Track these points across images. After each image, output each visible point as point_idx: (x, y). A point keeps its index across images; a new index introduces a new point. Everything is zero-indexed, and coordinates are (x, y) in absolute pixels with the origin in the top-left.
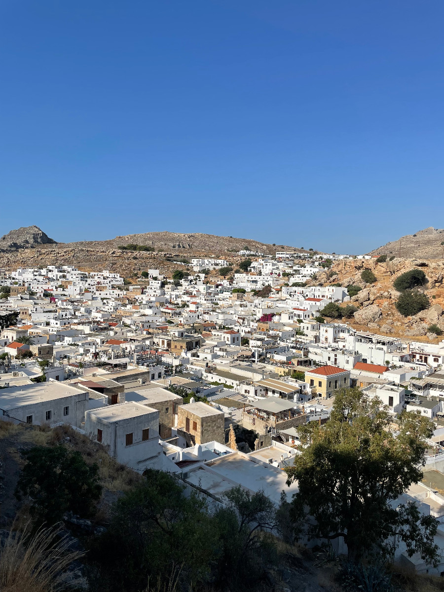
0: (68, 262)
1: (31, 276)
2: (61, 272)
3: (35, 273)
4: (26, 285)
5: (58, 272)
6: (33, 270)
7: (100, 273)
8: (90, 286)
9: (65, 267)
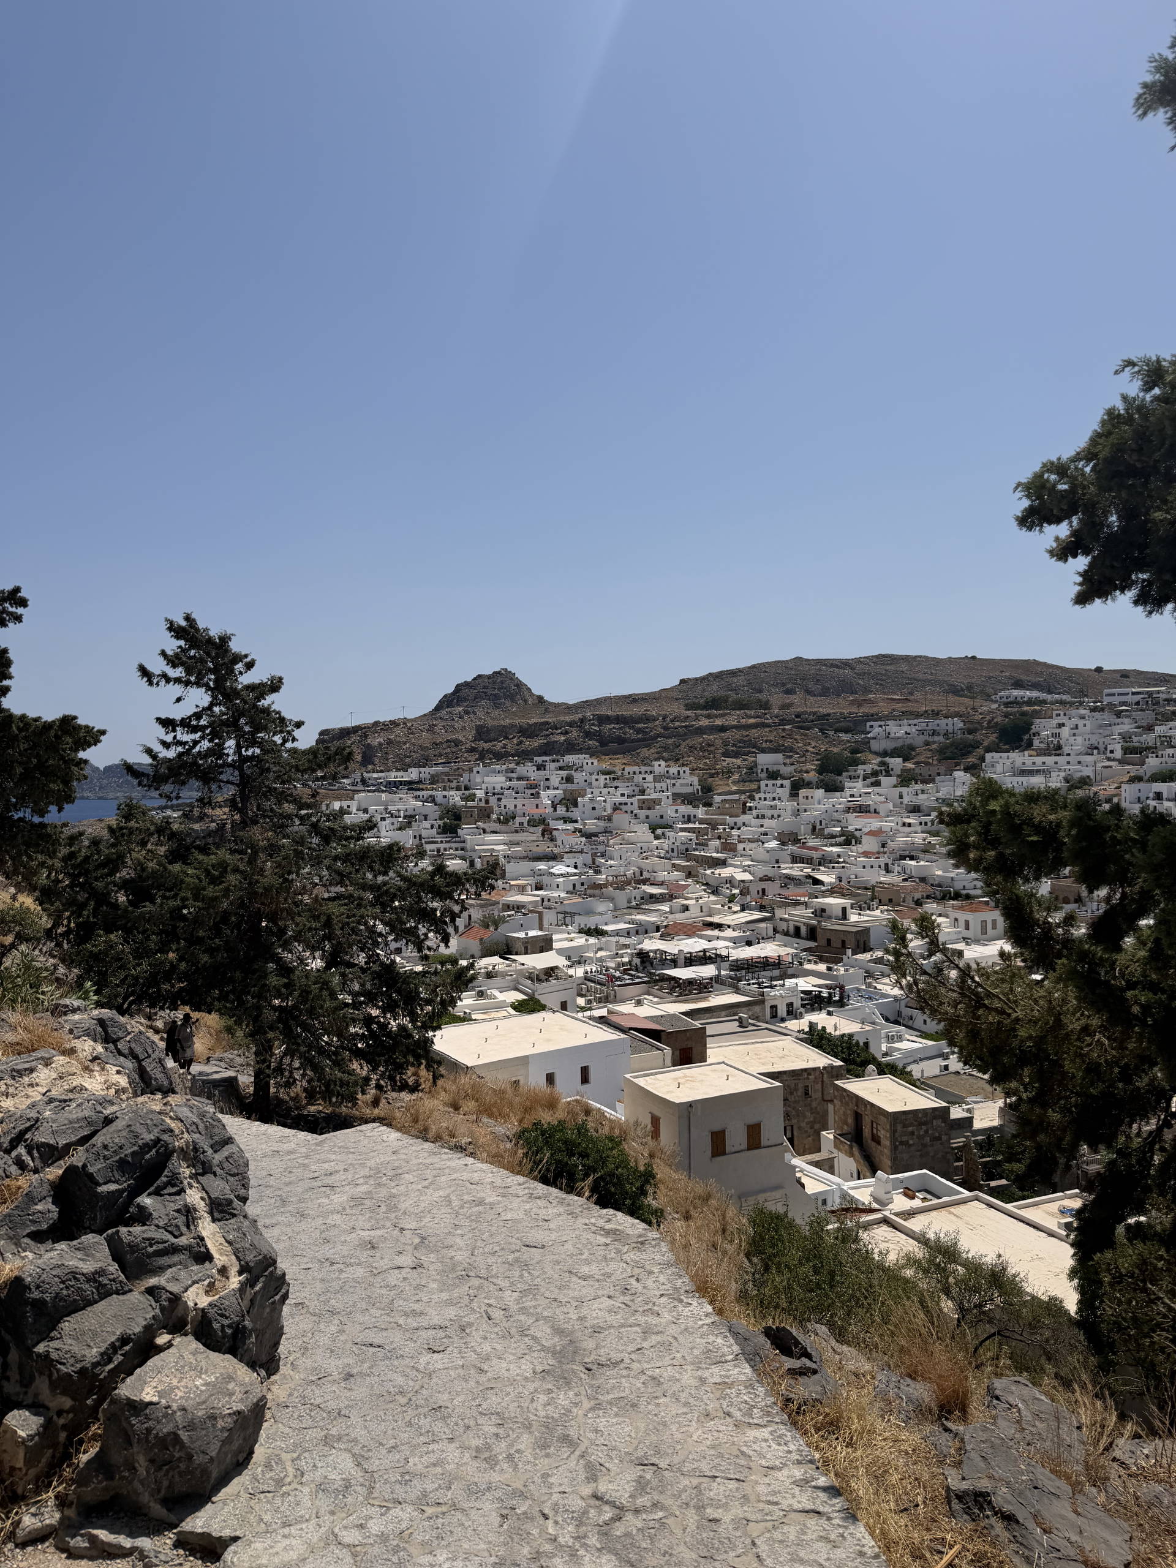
0: (577, 746)
1: (502, 781)
2: (562, 768)
3: (511, 775)
4: (493, 801)
5: (557, 769)
6: (504, 768)
7: (643, 769)
8: (624, 799)
9: (570, 759)
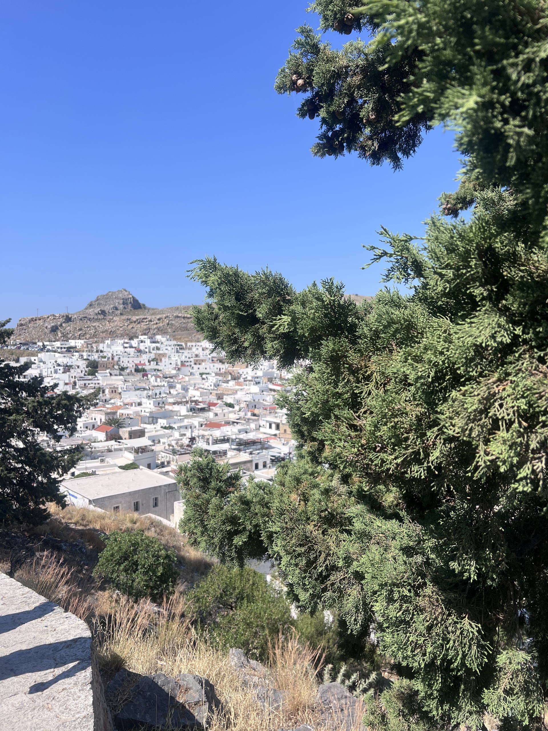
0: (162, 331)
1: (121, 348)
2: (154, 342)
3: (126, 345)
4: (116, 359)
5: (151, 342)
6: (122, 341)
7: (198, 344)
8: (187, 359)
9: (158, 337)
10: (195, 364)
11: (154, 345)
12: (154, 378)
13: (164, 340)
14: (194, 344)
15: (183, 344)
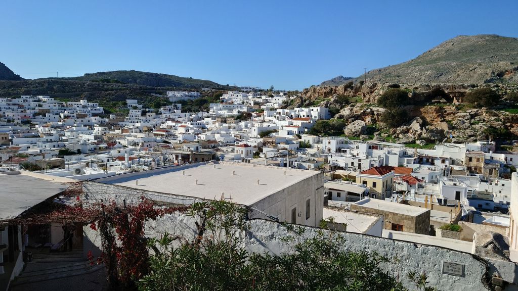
0: (42, 93)
2: (36, 101)
5: (33, 101)
9: (41, 97)
10: (78, 118)
11: (37, 103)
12: (41, 128)
13: (45, 99)
14: (73, 103)
15: (64, 103)
